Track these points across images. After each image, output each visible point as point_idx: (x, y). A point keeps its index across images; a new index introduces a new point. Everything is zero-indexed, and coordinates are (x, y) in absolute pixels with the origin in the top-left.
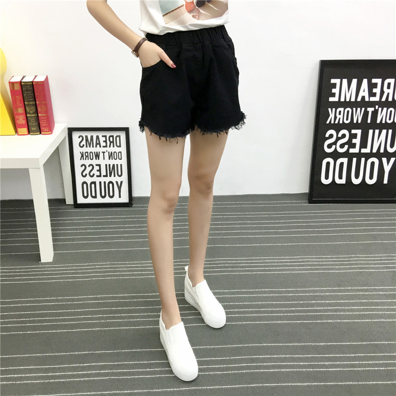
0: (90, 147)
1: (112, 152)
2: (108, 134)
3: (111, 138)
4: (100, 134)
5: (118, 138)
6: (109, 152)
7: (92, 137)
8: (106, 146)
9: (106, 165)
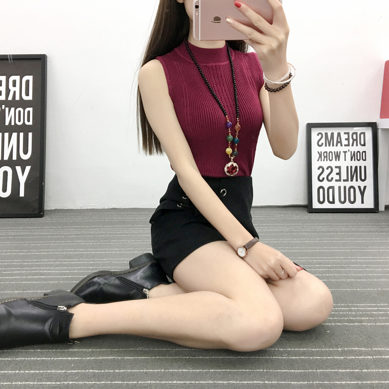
0: (329, 146)
1: (354, 152)
2: (351, 130)
3: (355, 136)
4: (342, 131)
5: (362, 135)
6: (351, 152)
7: (332, 134)
8: (348, 145)
9: (347, 167)
